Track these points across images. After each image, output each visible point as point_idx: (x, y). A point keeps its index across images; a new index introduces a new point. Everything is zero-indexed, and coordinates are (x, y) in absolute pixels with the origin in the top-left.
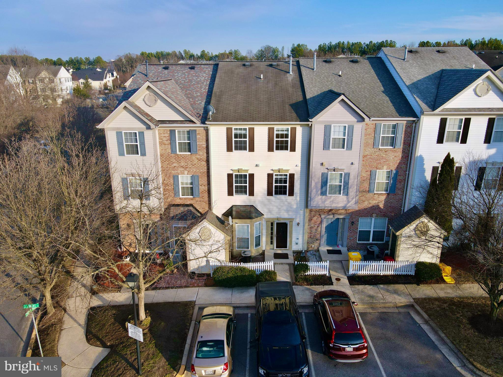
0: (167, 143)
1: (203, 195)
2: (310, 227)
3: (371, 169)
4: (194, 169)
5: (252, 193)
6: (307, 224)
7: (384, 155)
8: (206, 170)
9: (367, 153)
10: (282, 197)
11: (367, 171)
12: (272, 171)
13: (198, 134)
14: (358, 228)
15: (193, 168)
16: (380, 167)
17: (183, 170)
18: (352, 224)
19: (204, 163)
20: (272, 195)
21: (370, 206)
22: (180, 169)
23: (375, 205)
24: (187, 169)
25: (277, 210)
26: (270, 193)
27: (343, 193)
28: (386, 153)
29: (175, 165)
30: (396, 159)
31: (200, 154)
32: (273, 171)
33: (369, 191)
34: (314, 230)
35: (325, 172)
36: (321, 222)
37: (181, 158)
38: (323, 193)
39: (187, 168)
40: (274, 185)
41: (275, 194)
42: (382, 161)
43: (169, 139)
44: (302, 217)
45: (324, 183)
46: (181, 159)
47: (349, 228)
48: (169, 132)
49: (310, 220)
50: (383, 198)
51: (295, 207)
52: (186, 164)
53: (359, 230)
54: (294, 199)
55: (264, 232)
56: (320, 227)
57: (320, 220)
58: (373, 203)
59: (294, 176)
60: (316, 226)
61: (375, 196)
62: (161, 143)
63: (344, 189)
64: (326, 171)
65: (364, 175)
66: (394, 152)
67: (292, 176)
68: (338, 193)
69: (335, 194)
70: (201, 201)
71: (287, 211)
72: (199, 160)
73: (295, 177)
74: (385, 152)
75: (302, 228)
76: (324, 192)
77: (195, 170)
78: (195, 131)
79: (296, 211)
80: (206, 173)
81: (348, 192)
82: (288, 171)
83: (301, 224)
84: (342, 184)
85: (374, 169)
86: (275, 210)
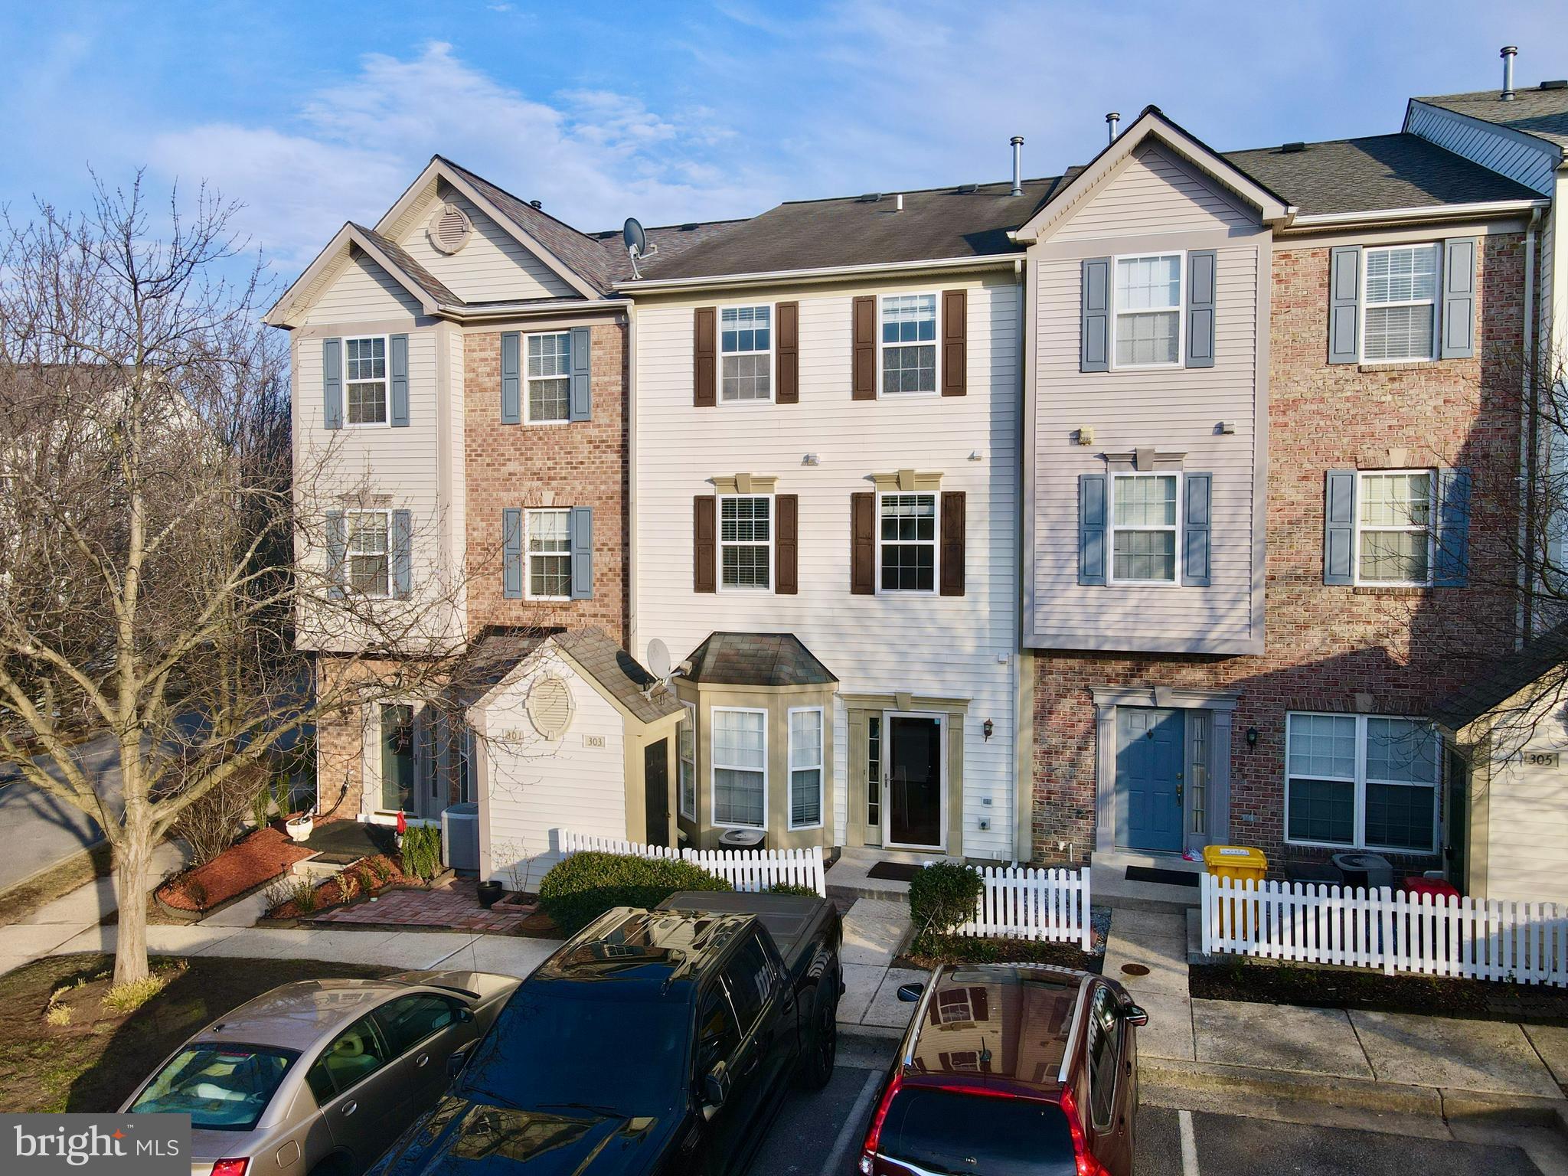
0: (490, 385)
1: (604, 590)
2: (1045, 747)
3: (1326, 466)
4: (576, 483)
5: (788, 584)
6: (1029, 733)
7: (1389, 398)
8: (618, 488)
9: (1296, 391)
10: (913, 598)
11: (1305, 478)
12: (871, 484)
13: (596, 343)
14: (1282, 767)
15: (575, 478)
16: (1371, 453)
17: (538, 489)
18: (1252, 744)
19: (614, 458)
20: (870, 590)
21: (1337, 650)
22: (528, 484)
23: (1362, 646)
24: (554, 483)
25: (893, 658)
26: (861, 584)
27: (1187, 571)
28: (1396, 385)
29: (512, 467)
30: (1454, 412)
31: (602, 422)
32: (875, 481)
33: (1324, 578)
34: (1061, 763)
35: (1093, 472)
36: (1096, 724)
37: (535, 439)
38: (1091, 575)
39: (554, 479)
40: (879, 542)
41: (885, 586)
42: (1380, 425)
43: (496, 369)
44: (1004, 697)
45: (1093, 526)
46: (534, 444)
47: (1238, 762)
48: (498, 344)
49: (1043, 714)
50: (1403, 611)
51: (969, 646)
52: (550, 463)
53: (1288, 776)
54: (966, 607)
55: (840, 759)
56: (1092, 749)
57: (1090, 716)
58: (1353, 634)
59: (963, 501)
60: (1073, 743)
61: (1360, 598)
62: (472, 386)
63: (1187, 554)
64: (1097, 468)
65: (1290, 494)
66: (1437, 379)
67: (954, 503)
68: (1162, 572)
69: (1150, 576)
70: (595, 615)
71: (938, 667)
72: (596, 445)
73: (970, 507)
74: (1393, 379)
75: (1005, 750)
76: (1093, 565)
77: (580, 488)
78: (586, 330)
79: (976, 669)
80: (618, 498)
81: (1208, 571)
82: (933, 478)
83: (1001, 730)
84: (1178, 528)
85: (1340, 465)
86: (885, 660)
